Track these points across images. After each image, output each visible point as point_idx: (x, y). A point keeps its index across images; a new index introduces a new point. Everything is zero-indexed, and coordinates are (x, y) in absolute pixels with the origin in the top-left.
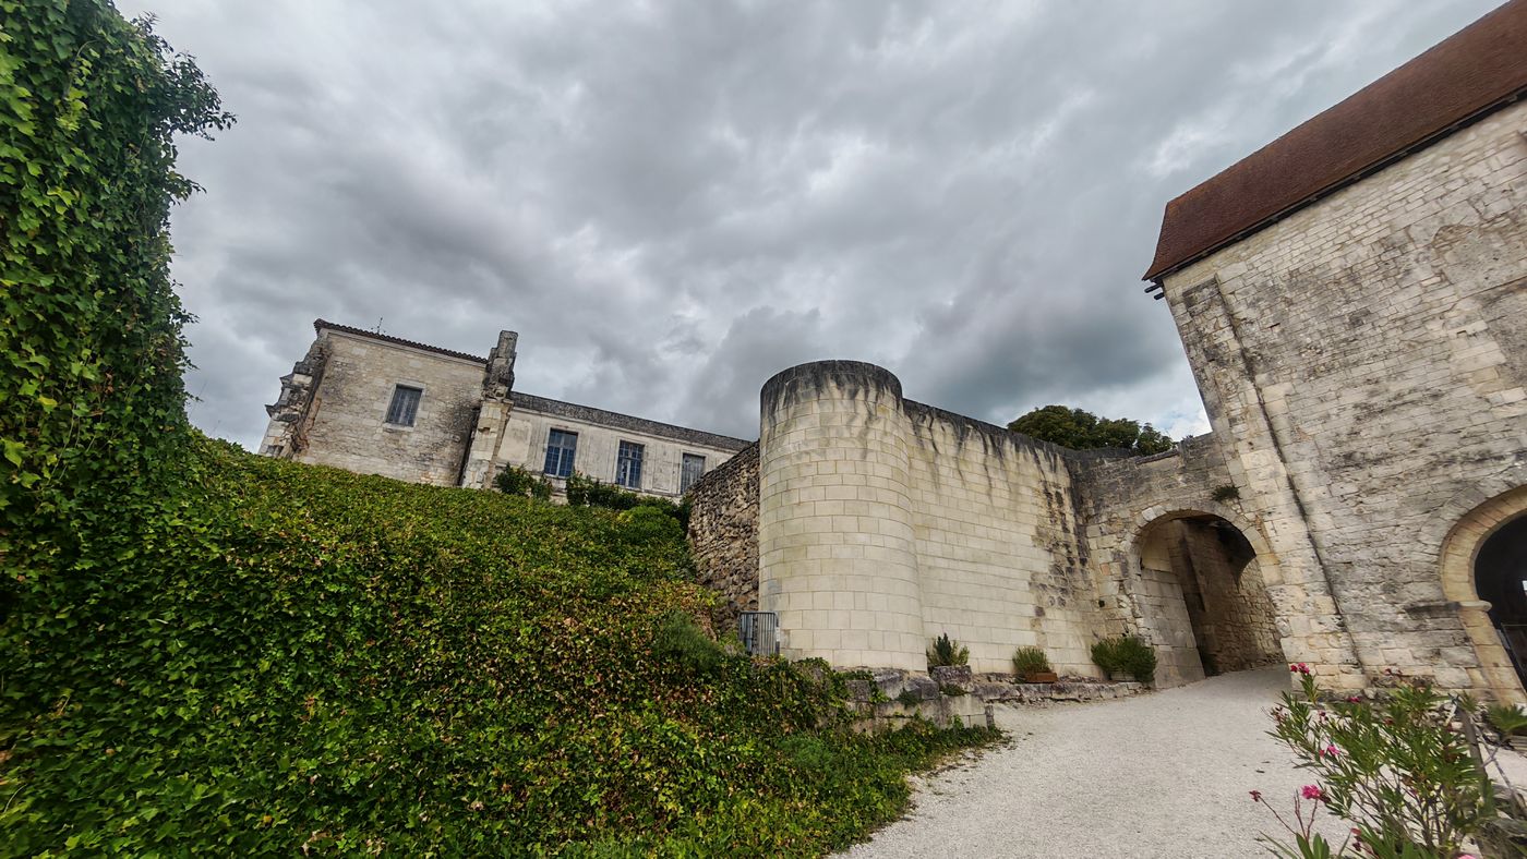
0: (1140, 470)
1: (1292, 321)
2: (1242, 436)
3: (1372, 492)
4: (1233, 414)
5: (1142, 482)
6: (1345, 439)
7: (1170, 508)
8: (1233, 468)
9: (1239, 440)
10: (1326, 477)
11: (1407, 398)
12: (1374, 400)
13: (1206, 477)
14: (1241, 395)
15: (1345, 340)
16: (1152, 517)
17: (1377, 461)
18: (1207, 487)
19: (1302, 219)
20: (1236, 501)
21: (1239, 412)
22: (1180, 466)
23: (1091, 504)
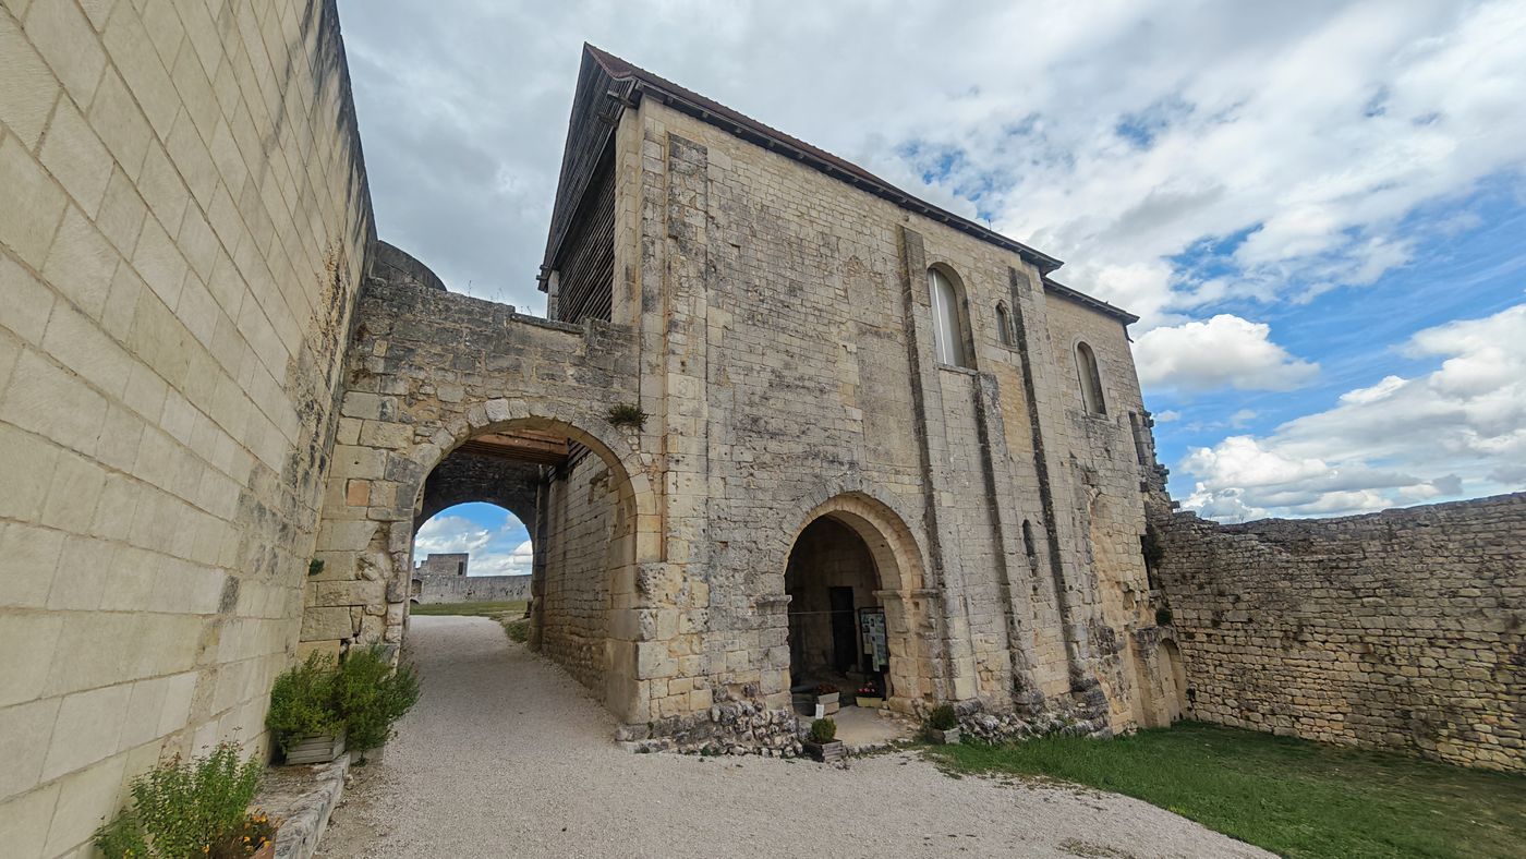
0: (510, 331)
1: (751, 252)
2: (679, 350)
3: (763, 466)
4: (677, 316)
5: (507, 352)
6: (757, 400)
7: (540, 410)
8: (649, 385)
9: (674, 353)
10: (732, 436)
11: (807, 383)
12: (786, 373)
13: (608, 384)
14: (692, 299)
15: (782, 302)
16: (502, 417)
17: (773, 435)
18: (604, 398)
19: (784, 165)
20: (636, 431)
21: (684, 318)
22: (578, 352)
23: (380, 349)
